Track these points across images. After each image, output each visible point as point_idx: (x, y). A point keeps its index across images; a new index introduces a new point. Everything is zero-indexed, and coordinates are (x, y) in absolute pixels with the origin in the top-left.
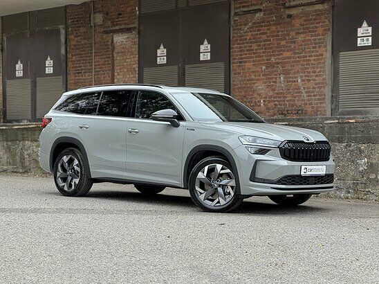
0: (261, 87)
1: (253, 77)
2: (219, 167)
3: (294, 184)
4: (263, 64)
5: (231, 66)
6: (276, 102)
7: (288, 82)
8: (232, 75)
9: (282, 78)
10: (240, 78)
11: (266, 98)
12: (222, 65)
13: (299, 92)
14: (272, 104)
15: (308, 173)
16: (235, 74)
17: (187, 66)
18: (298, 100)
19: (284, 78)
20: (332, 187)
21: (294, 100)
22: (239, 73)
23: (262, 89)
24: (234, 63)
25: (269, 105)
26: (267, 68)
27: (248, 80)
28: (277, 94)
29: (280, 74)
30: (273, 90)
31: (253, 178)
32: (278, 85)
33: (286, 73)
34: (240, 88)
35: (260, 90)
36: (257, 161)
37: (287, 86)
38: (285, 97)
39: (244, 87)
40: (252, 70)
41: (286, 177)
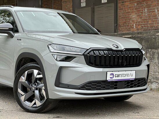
0: (134, 16)
1: (130, 11)
2: (36, 72)
3: (100, 89)
4: (135, 2)
5: (118, 5)
6: (143, 25)
7: (149, 12)
8: (118, 10)
9: (146, 10)
10: (122, 12)
11: (137, 23)
12: (113, 5)
13: (156, 18)
14: (140, 26)
15: (115, 79)
16: (120, 9)
17: (95, 7)
18: (155, 23)
19: (147, 10)
20: (145, 89)
21: (153, 23)
22: (122, 9)
23: (135, 18)
24: (119, 3)
25: (139, 27)
26: (138, 4)
27: (127, 13)
28: (143, 20)
29: (145, 8)
30: (141, 18)
31: (58, 83)
32: (144, 14)
33: (148, 6)
34: (123, 18)
35: (133, 18)
36: (61, 68)
37: (149, 15)
38: (147, 22)
39: (125, 17)
40: (129, 6)
41: (90, 83)
